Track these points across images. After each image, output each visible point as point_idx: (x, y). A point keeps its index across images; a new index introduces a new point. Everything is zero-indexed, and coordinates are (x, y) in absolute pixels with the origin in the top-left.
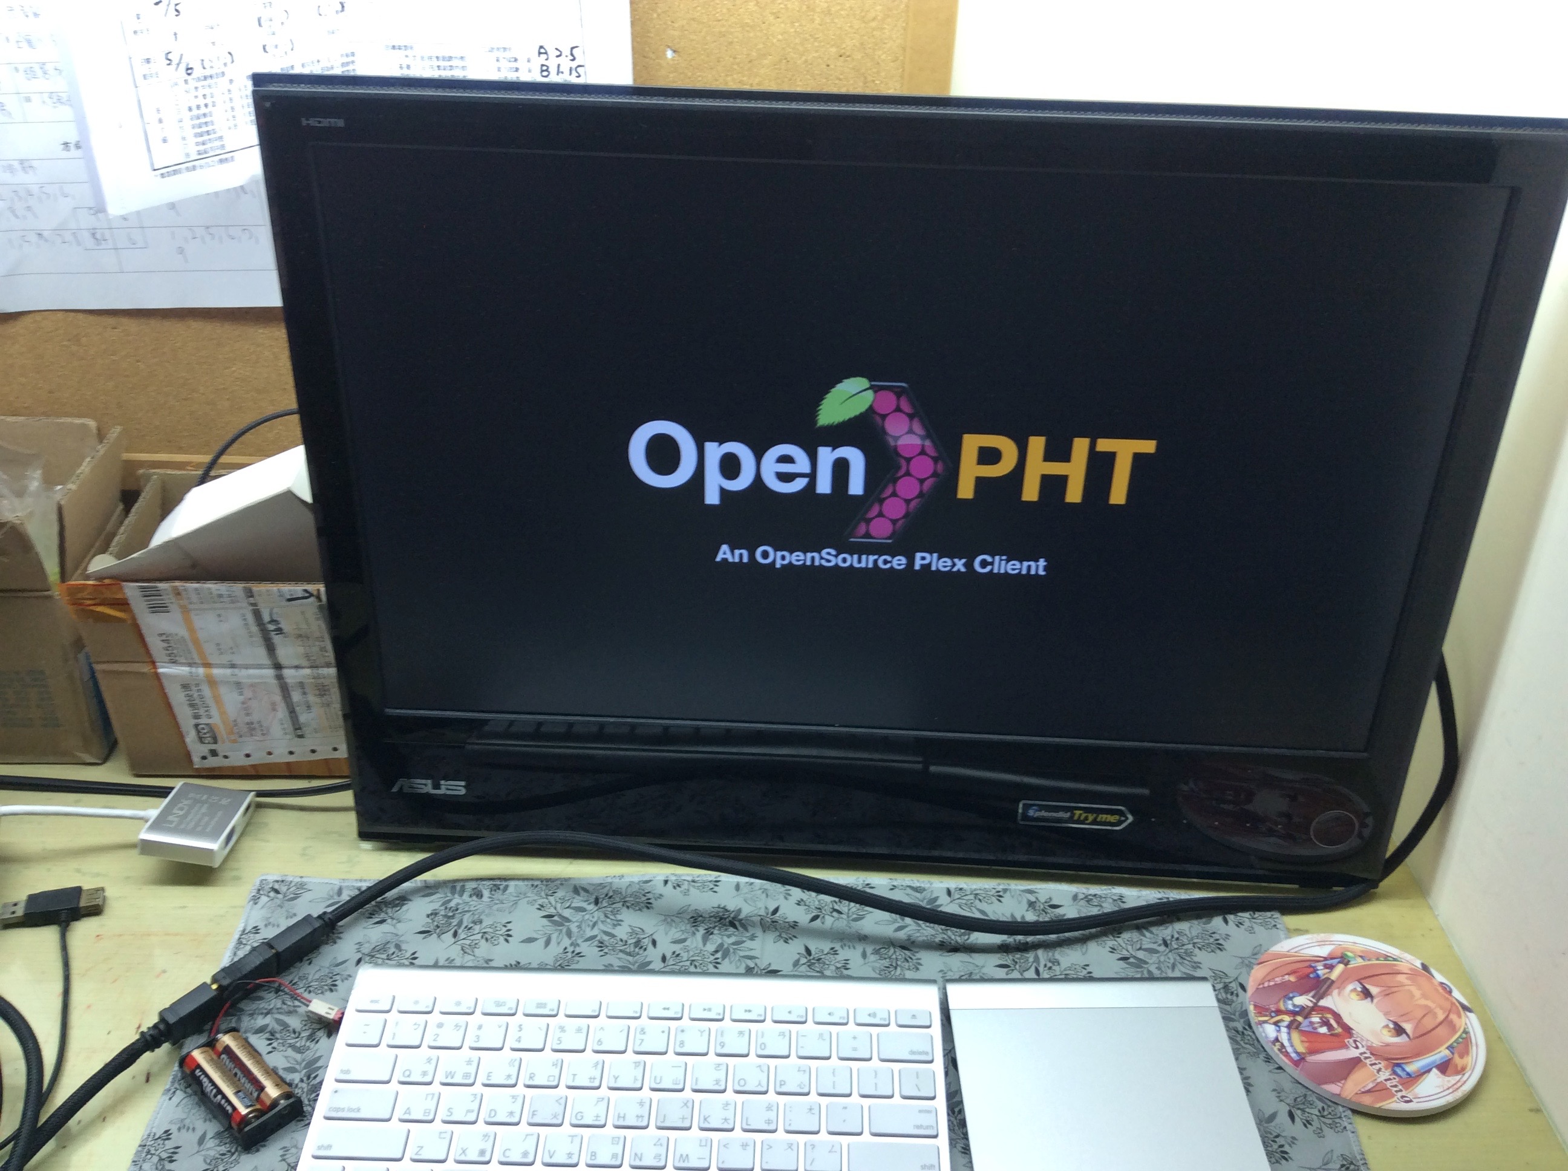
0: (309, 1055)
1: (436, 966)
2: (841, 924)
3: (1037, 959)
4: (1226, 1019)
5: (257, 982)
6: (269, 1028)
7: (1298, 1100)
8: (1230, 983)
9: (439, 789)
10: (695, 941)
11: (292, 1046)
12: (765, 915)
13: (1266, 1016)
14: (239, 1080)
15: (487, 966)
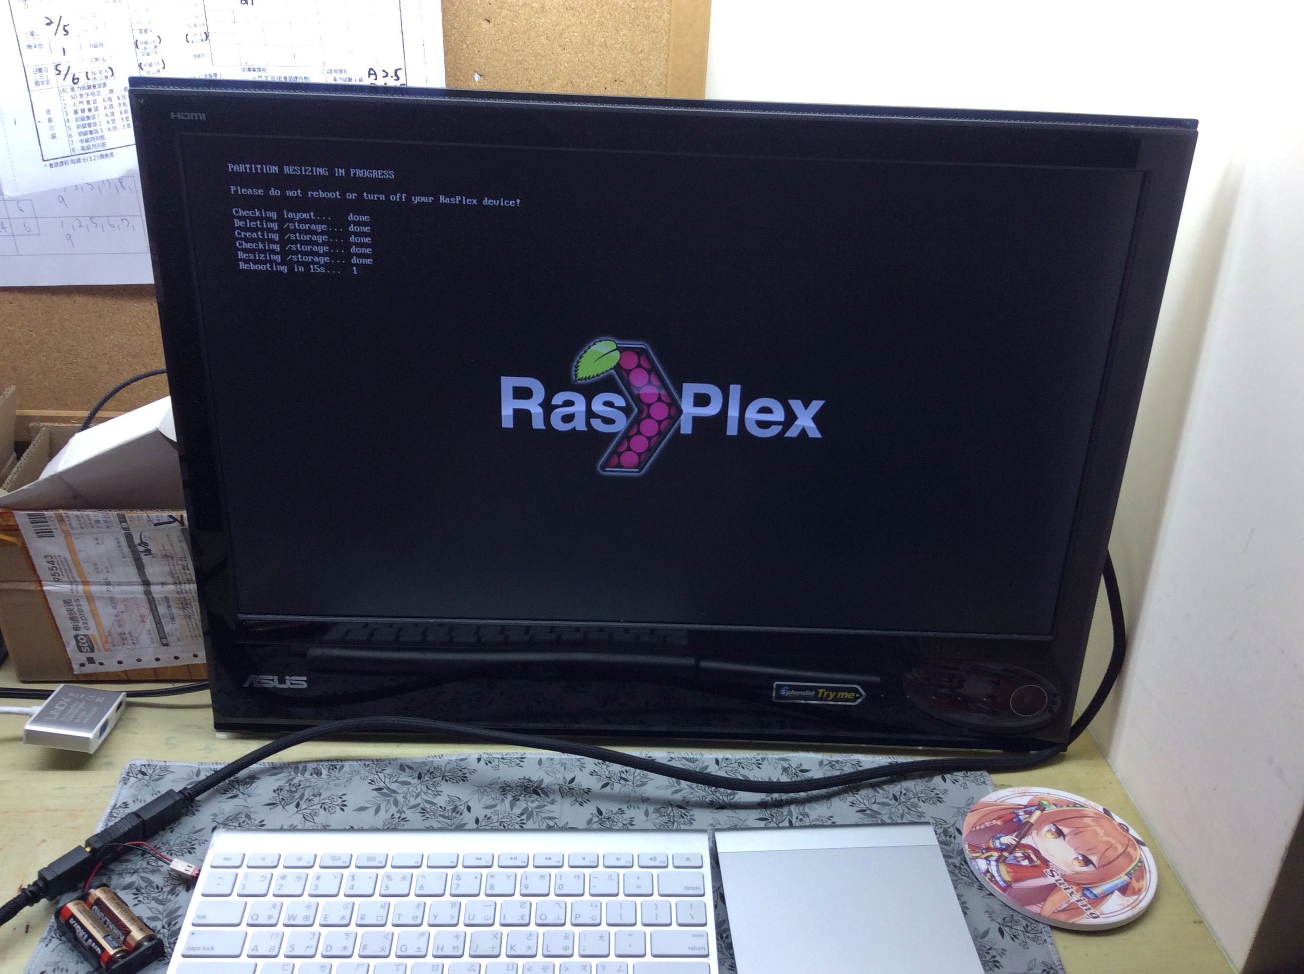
0: (170, 906)
1: (281, 830)
2: (628, 789)
3: (790, 813)
4: (946, 857)
5: (126, 844)
6: (136, 885)
7: (1007, 919)
8: (949, 828)
9: (285, 683)
10: (504, 807)
11: (154, 899)
12: (564, 784)
13: (979, 852)
14: (108, 927)
15: (326, 829)
